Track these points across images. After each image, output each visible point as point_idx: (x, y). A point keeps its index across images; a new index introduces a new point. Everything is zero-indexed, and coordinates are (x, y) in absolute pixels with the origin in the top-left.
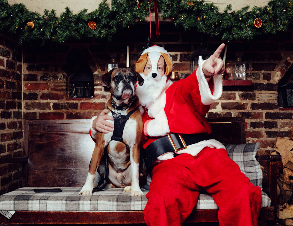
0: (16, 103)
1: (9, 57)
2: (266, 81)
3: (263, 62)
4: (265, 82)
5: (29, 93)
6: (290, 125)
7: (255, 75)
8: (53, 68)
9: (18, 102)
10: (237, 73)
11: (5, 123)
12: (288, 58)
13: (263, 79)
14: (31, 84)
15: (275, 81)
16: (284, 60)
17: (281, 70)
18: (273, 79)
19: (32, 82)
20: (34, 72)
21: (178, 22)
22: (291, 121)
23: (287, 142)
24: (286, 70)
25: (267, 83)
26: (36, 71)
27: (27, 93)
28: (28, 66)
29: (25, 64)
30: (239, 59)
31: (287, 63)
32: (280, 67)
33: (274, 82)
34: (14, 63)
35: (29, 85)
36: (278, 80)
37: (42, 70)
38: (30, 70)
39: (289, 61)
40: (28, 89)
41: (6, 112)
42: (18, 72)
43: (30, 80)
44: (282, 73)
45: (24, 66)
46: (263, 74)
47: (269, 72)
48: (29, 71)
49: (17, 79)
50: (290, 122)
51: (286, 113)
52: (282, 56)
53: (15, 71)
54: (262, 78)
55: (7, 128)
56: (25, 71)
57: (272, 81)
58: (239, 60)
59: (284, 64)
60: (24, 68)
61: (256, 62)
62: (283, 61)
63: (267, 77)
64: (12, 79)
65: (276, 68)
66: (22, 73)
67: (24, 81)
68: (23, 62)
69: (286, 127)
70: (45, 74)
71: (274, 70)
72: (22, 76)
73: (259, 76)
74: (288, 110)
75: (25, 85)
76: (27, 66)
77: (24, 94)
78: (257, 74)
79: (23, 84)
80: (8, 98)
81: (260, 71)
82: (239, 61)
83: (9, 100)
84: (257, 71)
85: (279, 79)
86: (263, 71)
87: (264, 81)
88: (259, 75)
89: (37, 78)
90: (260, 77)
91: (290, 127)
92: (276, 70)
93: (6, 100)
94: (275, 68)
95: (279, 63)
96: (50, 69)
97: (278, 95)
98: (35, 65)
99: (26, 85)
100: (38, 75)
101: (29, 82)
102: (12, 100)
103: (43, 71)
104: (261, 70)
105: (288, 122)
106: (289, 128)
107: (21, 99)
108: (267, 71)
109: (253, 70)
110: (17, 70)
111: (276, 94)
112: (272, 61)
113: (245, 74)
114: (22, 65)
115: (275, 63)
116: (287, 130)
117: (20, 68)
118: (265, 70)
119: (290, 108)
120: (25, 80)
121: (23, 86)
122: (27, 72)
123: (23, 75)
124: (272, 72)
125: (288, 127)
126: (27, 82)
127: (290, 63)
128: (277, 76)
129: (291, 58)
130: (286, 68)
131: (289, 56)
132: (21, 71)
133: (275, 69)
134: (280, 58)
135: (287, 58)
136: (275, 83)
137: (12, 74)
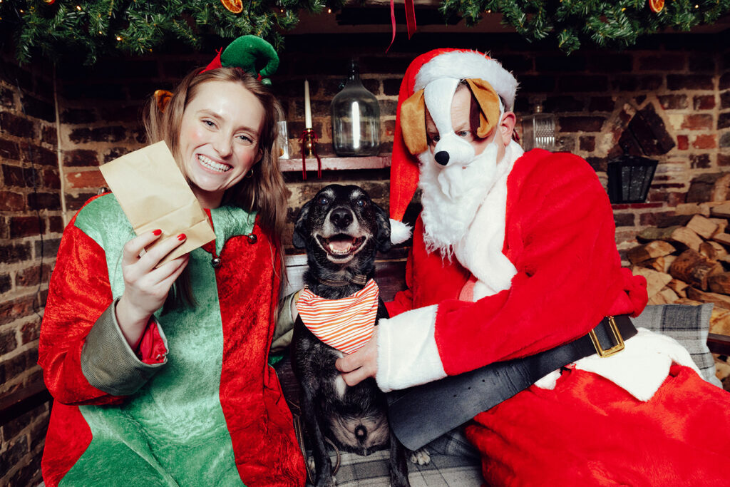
0: (44, 220)
1: (10, 104)
2: (586, 153)
3: (580, 114)
4: (585, 155)
5: (80, 194)
6: (630, 237)
7: (566, 141)
8: (136, 135)
9: (51, 218)
10: (537, 136)
11: (9, 275)
12: (626, 107)
13: (581, 149)
14: (82, 173)
15: (602, 152)
16: (620, 110)
17: (613, 130)
18: (598, 149)
19: (86, 169)
20: (88, 144)
21: (451, 4)
22: (632, 230)
23: (652, 275)
24: (622, 130)
25: (587, 156)
26: (95, 143)
27: (75, 195)
28: (73, 130)
29: (64, 126)
30: (538, 107)
31: (624, 115)
32: (610, 125)
33: (601, 154)
34: (31, 124)
35: (79, 175)
36: (609, 151)
37: (107, 141)
38: (77, 141)
39: (628, 112)
40: (77, 184)
41: (11, 246)
42: (45, 145)
43: (80, 165)
44: (615, 136)
45: (64, 132)
46: (581, 138)
47: (591, 134)
48: (77, 143)
49: (42, 162)
50: (631, 232)
51: (624, 214)
52: (614, 103)
53: (37, 142)
54: (579, 148)
55: (17, 284)
56: (65, 143)
57: (596, 153)
58: (540, 109)
59: (619, 118)
60: (63, 137)
61: (566, 114)
62: (616, 112)
63: (588, 144)
64: (25, 161)
65: (603, 126)
66: (60, 147)
67: (65, 168)
68: (61, 122)
69: (623, 241)
70: (115, 149)
71: (600, 131)
72: (59, 155)
73: (573, 143)
74: (626, 207)
75: (68, 177)
76: (69, 132)
77: (69, 197)
78: (568, 138)
79: (64, 174)
80: (16, 210)
81: (574, 133)
82: (538, 111)
83: (20, 215)
84: (569, 133)
85: (609, 148)
86: (581, 133)
87: (582, 151)
88: (573, 140)
89: (96, 159)
90: (574, 145)
91: (631, 241)
92: (605, 131)
93: (7, 215)
94: (601, 127)
95: (610, 116)
96: (127, 138)
97: (608, 179)
98: (91, 129)
99: (71, 176)
100: (99, 151)
101: (77, 167)
102: (29, 214)
103: (112, 141)
104: (577, 131)
105: (626, 232)
106: (628, 243)
107: (61, 209)
108: (588, 131)
109: (561, 131)
110: (43, 140)
111: (604, 178)
112: (596, 113)
113: (553, 139)
114: (56, 130)
115: (601, 115)
116: (625, 248)
117: (51, 135)
118: (583, 131)
119: (630, 205)
120: (67, 164)
121: (63, 177)
122: (72, 146)
123: (61, 151)
124: (596, 134)
125: (628, 241)
126: (73, 169)
127: (629, 116)
128: (606, 143)
129: (632, 106)
130: (623, 125)
131: (627, 102)
132: (55, 143)
133: (602, 129)
134: (610, 107)
135: (623, 105)
136: (603, 156)
137: (23, 150)
